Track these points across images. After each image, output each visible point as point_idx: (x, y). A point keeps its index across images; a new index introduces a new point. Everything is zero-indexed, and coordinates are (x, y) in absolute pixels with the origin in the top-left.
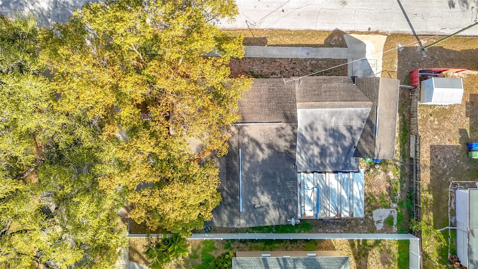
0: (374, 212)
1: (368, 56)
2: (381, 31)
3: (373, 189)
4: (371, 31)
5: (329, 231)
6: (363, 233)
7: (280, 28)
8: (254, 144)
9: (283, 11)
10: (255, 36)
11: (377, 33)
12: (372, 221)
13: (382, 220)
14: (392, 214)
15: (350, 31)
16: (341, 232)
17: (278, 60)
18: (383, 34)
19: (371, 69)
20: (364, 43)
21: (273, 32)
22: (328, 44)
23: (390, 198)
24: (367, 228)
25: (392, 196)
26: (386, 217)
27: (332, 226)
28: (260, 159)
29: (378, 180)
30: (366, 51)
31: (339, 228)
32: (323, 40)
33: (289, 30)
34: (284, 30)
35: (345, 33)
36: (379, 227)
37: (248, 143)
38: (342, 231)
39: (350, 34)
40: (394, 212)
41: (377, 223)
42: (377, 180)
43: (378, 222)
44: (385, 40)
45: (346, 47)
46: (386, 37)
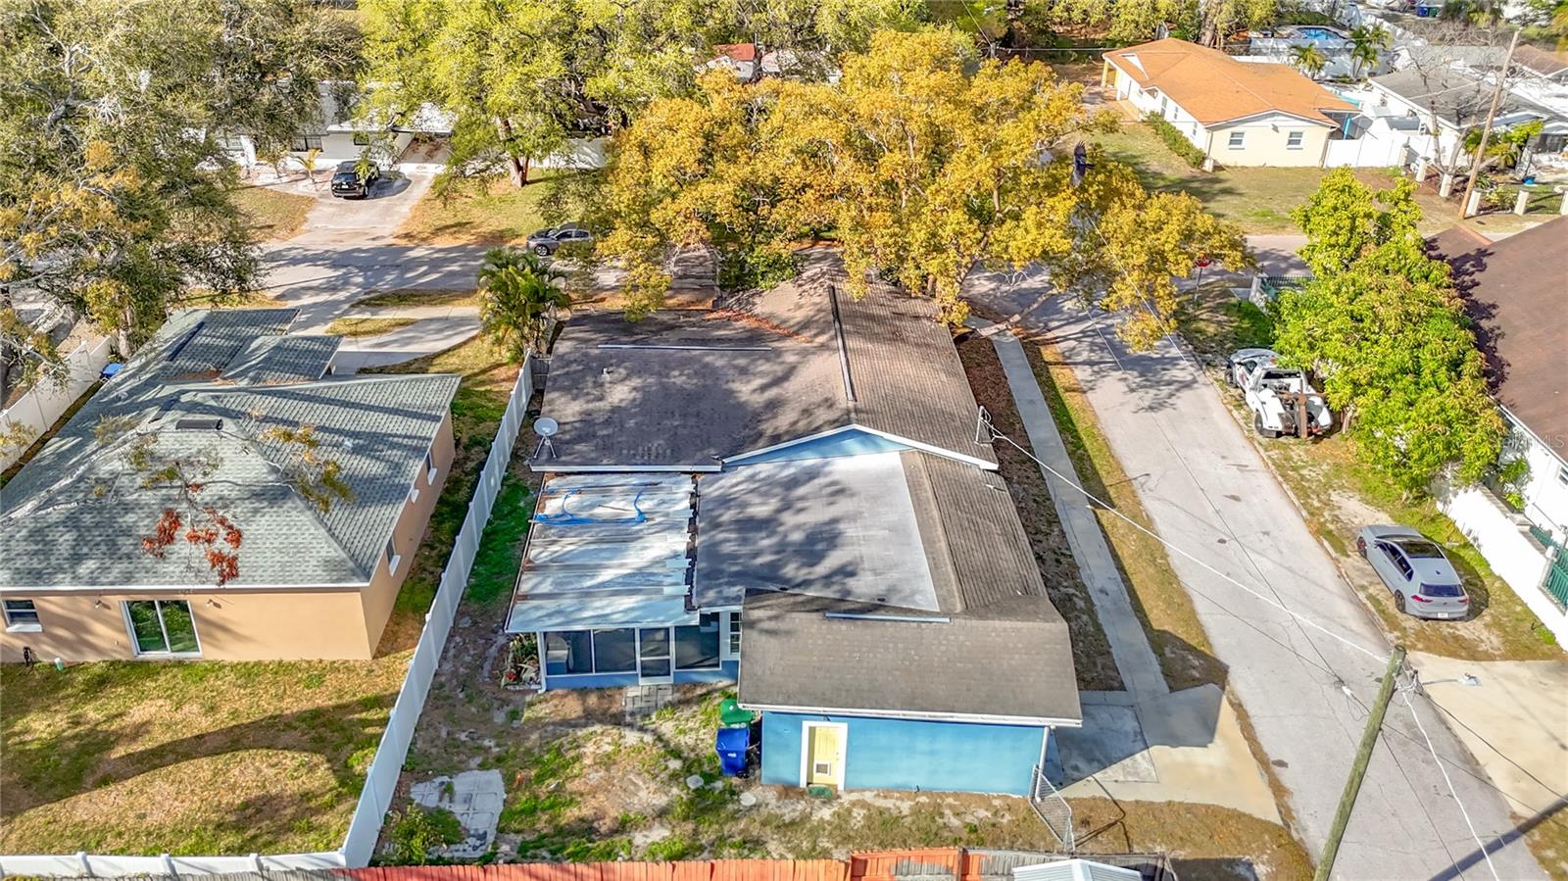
0: (495, 776)
1: (1164, 753)
2: (1291, 802)
3: (597, 771)
4: (1276, 768)
5: (452, 645)
6: (414, 738)
8: (780, 374)
9: (1222, 541)
11: (1278, 788)
12: (454, 770)
13: (451, 801)
14: (472, 841)
15: (1240, 704)
16: (441, 675)
18: (1285, 812)
19: (1111, 763)
20: (1211, 741)
22: (1161, 641)
23: (545, 831)
24: (434, 750)
25: (555, 840)
26: (463, 820)
27: (472, 652)
28: (736, 386)
29: (632, 788)
31: (457, 669)
32: (1169, 628)
33: (1166, 555)
35: (1223, 687)
36: (426, 794)
37: (783, 363)
38: (443, 679)
39: (1225, 702)
40: (475, 848)
41: (442, 783)
42: (635, 784)
43: (448, 790)
45: (1170, 687)
46: (1277, 820)
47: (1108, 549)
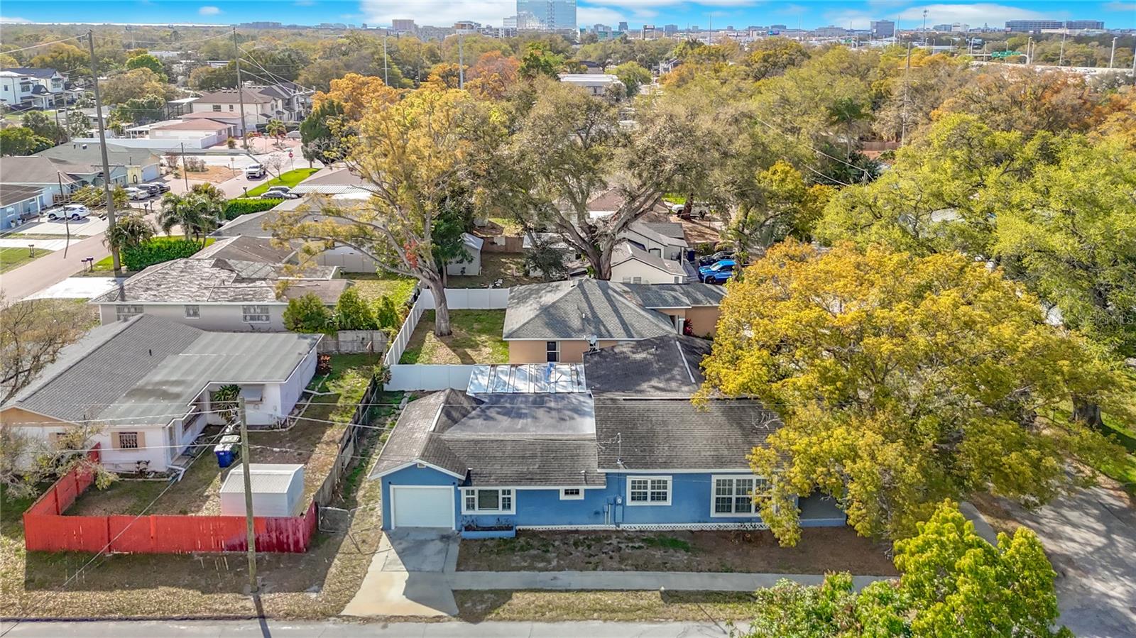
1: (401, 577)
2: (355, 624)
4: (382, 624)
7: (631, 625)
10: (694, 607)
11: (367, 620)
15: (438, 621)
17: (628, 568)
19: (400, 556)
20: (407, 597)
21: (650, 615)
30: (405, 584)
32: (514, 601)
33: (605, 620)
34: (619, 620)
35: (454, 616)
39: (441, 614)
44: (349, 605)
45: (454, 591)
47: (605, 588)
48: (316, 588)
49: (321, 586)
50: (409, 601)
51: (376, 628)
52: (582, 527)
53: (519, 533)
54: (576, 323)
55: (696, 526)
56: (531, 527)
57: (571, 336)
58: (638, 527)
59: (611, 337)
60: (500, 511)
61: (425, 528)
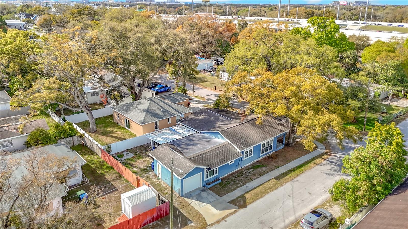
1: (209, 206)
2: (216, 225)
4: (223, 221)
9: (289, 196)
11: (218, 222)
15: (237, 212)
17: (259, 176)
18: (212, 225)
19: (199, 201)
20: (219, 210)
22: (242, 197)
30: (213, 207)
32: (247, 197)
35: (239, 208)
39: (234, 210)
44: (207, 221)
45: (229, 202)
46: (208, 224)
47: (262, 183)
48: (189, 222)
49: (190, 220)
50: (221, 211)
51: (223, 223)
52: (234, 172)
53: (222, 179)
54: (161, 114)
55: (257, 160)
56: (222, 177)
57: (163, 118)
58: (246, 166)
59: (175, 115)
60: (215, 175)
61: (193, 191)
